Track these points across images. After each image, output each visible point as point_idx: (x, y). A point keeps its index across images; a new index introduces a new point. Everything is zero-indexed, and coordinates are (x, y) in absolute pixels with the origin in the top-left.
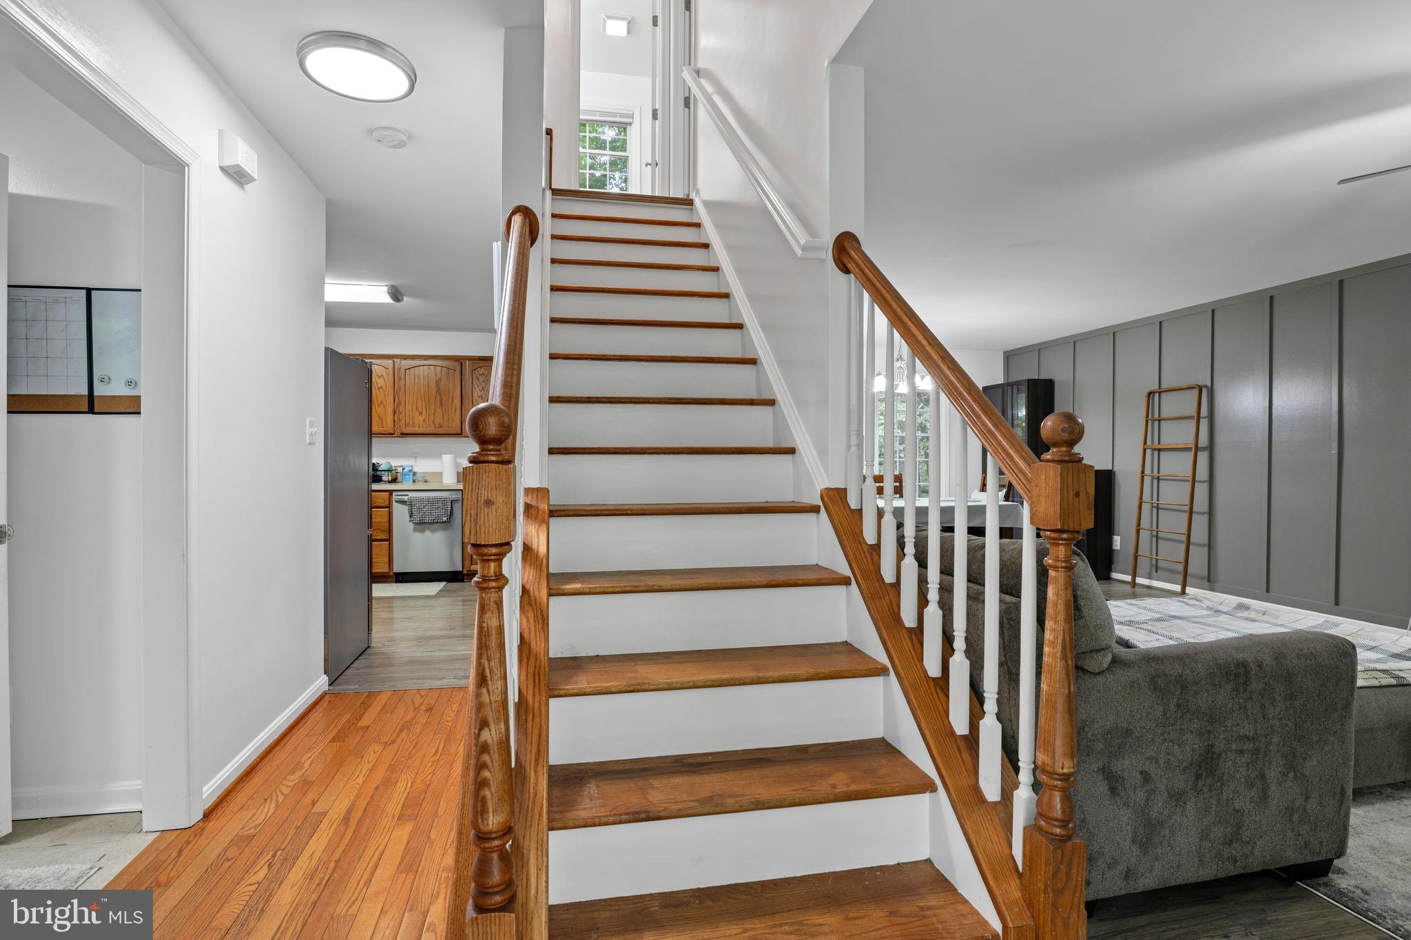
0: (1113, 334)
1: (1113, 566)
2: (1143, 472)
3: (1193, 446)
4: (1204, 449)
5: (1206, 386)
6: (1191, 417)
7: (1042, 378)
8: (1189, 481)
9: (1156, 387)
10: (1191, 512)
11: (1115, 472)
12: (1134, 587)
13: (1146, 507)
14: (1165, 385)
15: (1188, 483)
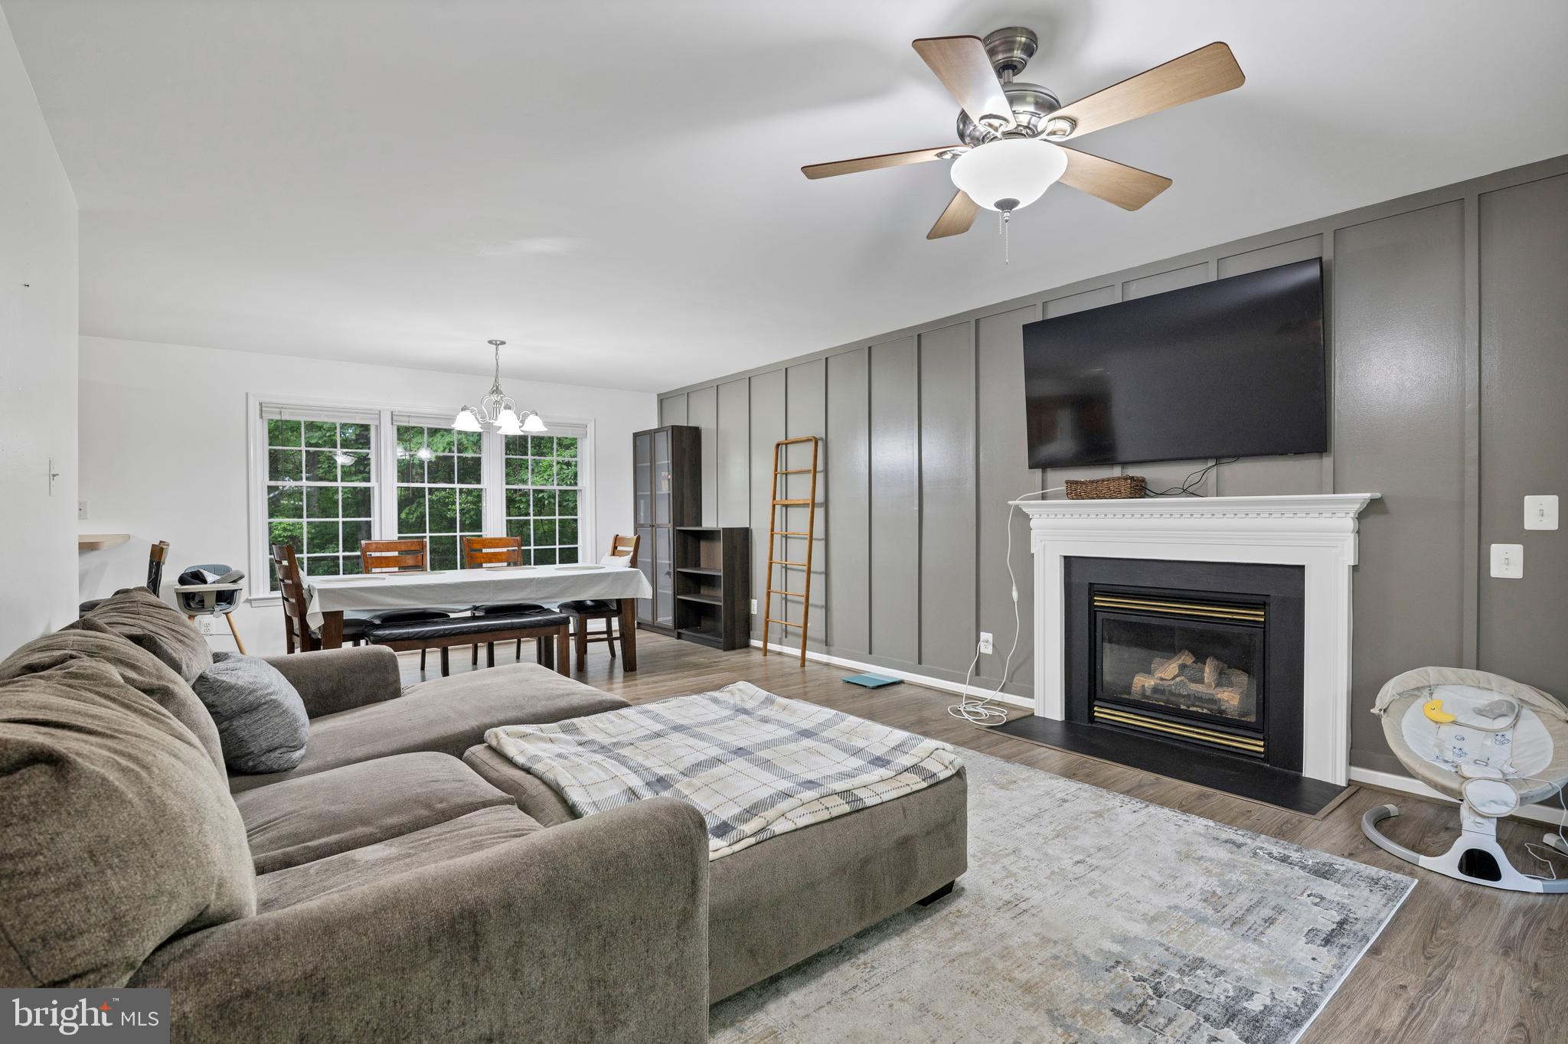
0: (749, 379)
1: (751, 632)
2: (772, 530)
3: (810, 502)
4: (820, 505)
5: (821, 439)
6: (808, 472)
7: (690, 425)
8: (806, 539)
9: (782, 439)
10: (809, 572)
11: (752, 530)
12: (765, 655)
13: (776, 568)
14: (791, 437)
15: (805, 541)
